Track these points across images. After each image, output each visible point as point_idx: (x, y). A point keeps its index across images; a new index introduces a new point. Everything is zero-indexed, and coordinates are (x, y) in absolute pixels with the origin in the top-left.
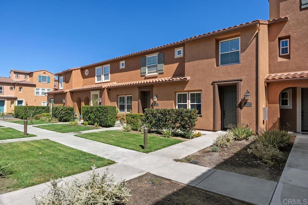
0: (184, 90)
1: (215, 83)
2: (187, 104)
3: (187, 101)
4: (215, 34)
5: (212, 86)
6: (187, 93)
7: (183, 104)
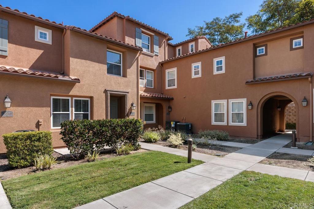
0: (69, 94)
1: (108, 92)
2: (70, 112)
3: (70, 109)
4: (111, 41)
5: (105, 94)
6: (70, 98)
7: (62, 114)
